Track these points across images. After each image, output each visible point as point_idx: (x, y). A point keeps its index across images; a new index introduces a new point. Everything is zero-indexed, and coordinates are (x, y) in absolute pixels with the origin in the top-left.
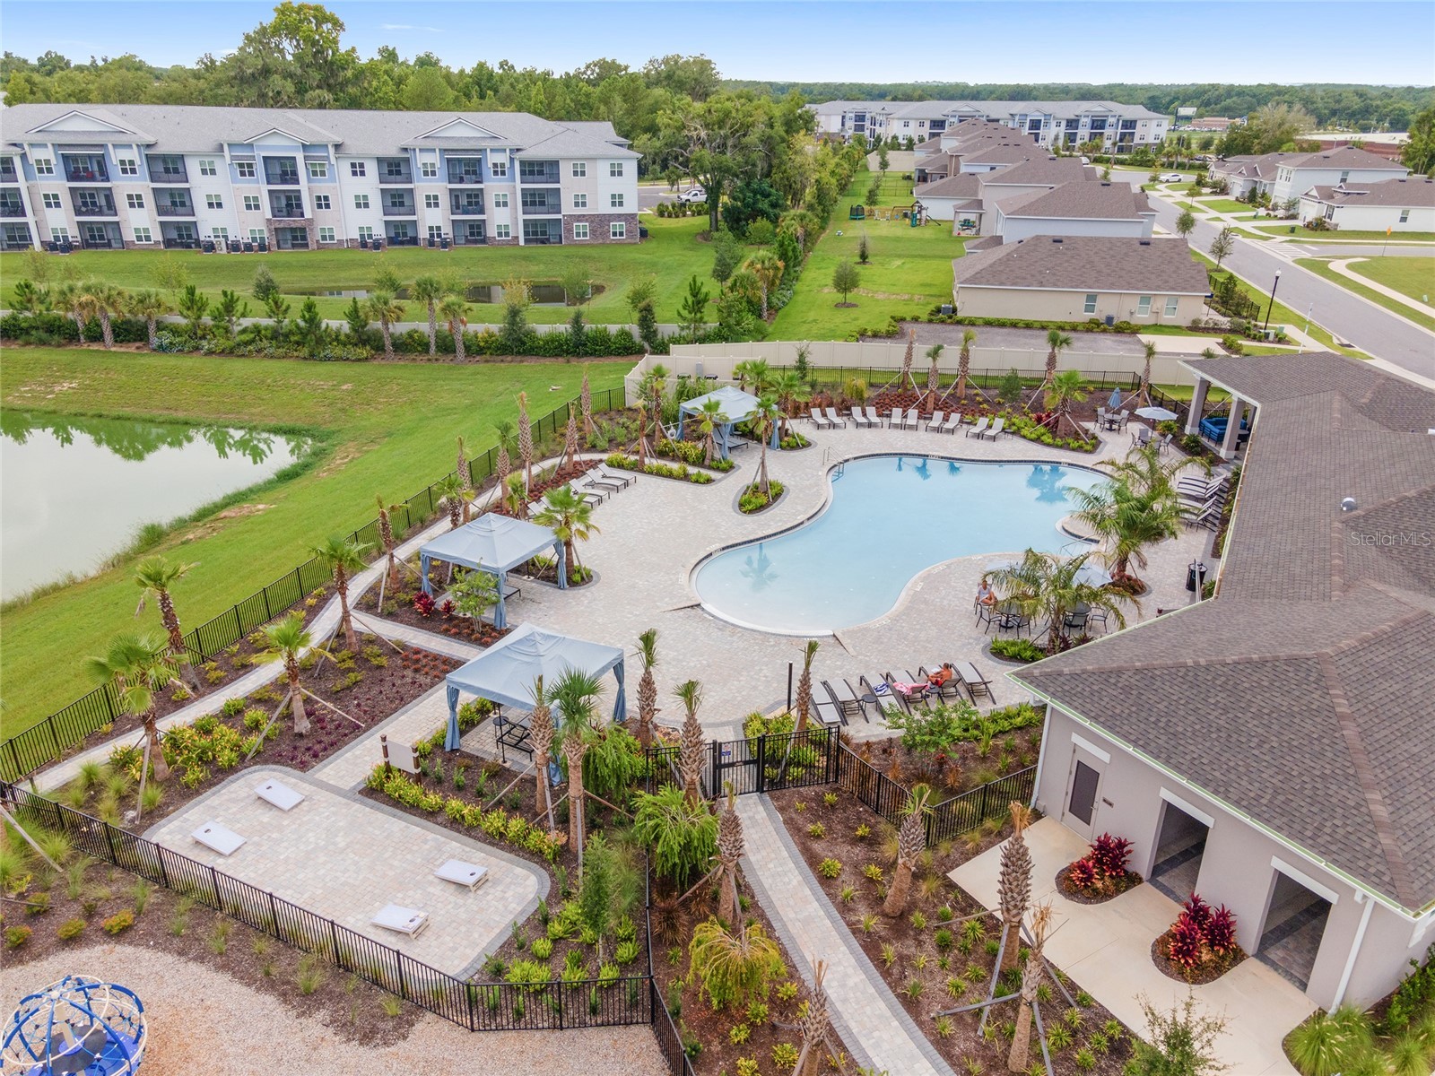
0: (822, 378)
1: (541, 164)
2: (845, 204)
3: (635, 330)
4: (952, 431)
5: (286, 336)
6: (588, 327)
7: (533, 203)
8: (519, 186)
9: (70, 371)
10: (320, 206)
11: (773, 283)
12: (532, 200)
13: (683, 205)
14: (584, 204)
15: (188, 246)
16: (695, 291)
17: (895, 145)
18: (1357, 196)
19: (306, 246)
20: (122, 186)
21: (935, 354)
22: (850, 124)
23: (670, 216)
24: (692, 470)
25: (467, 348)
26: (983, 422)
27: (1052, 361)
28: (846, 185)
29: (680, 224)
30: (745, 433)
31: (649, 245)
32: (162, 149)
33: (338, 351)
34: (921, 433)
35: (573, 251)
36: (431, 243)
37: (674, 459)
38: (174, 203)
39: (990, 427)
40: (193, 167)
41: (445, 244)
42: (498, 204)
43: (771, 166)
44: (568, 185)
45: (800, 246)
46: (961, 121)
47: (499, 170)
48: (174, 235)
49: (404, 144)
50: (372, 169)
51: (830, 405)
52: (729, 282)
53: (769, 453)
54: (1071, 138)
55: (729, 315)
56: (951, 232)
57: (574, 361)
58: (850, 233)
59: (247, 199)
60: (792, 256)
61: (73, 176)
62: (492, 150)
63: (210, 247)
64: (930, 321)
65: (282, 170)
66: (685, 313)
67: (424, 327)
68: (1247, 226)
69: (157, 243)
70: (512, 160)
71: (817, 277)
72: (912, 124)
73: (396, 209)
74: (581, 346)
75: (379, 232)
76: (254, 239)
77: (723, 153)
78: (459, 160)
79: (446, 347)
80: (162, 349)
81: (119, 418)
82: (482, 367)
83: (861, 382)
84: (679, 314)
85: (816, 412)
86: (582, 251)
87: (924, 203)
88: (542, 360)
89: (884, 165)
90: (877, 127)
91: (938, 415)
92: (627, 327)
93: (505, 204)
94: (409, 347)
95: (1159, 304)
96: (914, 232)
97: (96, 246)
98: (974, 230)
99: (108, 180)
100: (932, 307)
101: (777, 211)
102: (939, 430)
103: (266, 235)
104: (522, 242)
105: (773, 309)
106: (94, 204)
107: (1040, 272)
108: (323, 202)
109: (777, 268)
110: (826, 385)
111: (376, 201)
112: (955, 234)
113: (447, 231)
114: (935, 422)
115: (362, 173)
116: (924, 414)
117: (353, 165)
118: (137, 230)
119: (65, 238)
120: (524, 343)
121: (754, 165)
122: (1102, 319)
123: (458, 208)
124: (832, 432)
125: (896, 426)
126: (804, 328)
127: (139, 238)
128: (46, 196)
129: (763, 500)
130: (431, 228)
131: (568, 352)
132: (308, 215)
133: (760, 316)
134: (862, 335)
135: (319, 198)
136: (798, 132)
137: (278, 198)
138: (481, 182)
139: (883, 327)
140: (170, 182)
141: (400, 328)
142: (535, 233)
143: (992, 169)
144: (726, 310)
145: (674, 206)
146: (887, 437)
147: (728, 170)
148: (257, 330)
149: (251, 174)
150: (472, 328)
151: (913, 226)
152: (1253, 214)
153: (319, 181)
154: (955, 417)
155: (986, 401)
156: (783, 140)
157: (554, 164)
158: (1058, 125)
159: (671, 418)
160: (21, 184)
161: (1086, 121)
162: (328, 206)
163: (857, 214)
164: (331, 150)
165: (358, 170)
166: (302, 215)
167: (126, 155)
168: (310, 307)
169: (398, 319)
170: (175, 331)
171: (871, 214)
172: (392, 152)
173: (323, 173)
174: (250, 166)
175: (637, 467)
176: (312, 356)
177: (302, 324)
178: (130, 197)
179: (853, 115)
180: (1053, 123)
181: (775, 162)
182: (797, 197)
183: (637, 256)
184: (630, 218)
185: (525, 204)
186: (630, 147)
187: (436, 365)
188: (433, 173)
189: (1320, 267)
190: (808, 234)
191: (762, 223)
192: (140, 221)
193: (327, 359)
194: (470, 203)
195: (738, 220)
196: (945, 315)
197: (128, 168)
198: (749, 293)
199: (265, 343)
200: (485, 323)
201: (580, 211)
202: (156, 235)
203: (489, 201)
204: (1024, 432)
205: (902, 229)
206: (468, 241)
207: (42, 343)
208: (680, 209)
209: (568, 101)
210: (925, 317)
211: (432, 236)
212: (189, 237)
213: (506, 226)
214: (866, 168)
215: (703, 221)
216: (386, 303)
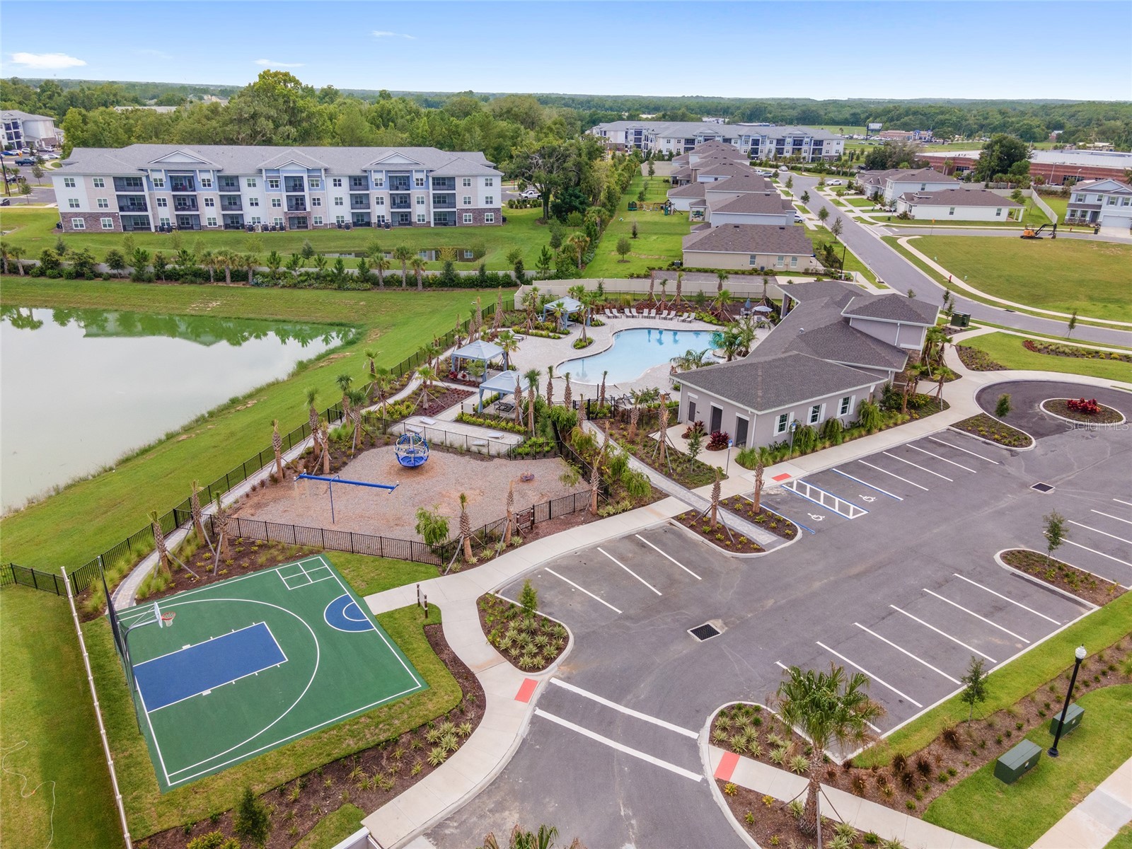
0: (610, 297)
1: (444, 179)
2: (626, 200)
3: (513, 274)
4: (671, 319)
5: (324, 277)
6: (488, 272)
7: (439, 202)
8: (432, 192)
9: (214, 297)
10: (314, 204)
11: (584, 250)
12: (439, 200)
13: (525, 201)
14: (469, 203)
15: (238, 228)
16: (544, 253)
17: (660, 157)
18: (926, 199)
19: (307, 227)
20: (202, 194)
21: (664, 283)
22: (631, 137)
23: (517, 208)
24: (551, 334)
25: (423, 284)
26: (686, 315)
27: (720, 287)
28: (626, 187)
29: (524, 214)
30: (576, 319)
31: (510, 227)
32: (227, 173)
33: (354, 285)
34: (657, 320)
35: (464, 230)
36: (379, 226)
37: (543, 329)
38: (230, 203)
39: (689, 317)
40: (243, 183)
41: (387, 226)
42: (418, 202)
43: (579, 179)
44: (460, 192)
45: (598, 228)
46: (706, 140)
47: (420, 183)
48: (229, 222)
49: (364, 168)
50: (345, 183)
51: (614, 308)
52: (561, 248)
53: (586, 328)
54: (780, 151)
55: (563, 266)
56: (688, 218)
57: (481, 290)
58: (628, 220)
59: (274, 200)
60: (593, 235)
61: (175, 188)
62: (416, 171)
63: (251, 229)
64: (668, 270)
65: (295, 184)
66: (539, 265)
67: (399, 273)
68: (866, 216)
69: (220, 226)
70: (427, 177)
71: (608, 246)
72: (672, 141)
73: (359, 205)
74: (484, 282)
75: (348, 219)
76: (276, 224)
77: (552, 173)
78: (396, 177)
79: (412, 283)
80: (257, 285)
81: (249, 319)
82: (432, 293)
83: (628, 297)
84: (536, 265)
85: (607, 311)
86: (470, 230)
87: (672, 201)
88: (464, 290)
89: (651, 172)
90: (649, 143)
91: (665, 312)
92: (508, 272)
93: (423, 202)
94: (392, 283)
95: (789, 260)
96: (666, 219)
97: (186, 228)
98: (701, 217)
99: (194, 191)
100: (670, 262)
101: (584, 206)
102: (665, 319)
103: (283, 221)
104: (432, 225)
105: (584, 264)
106: (185, 204)
107: (727, 243)
108: (316, 202)
109: (586, 241)
110: (612, 300)
111: (347, 201)
112: (690, 220)
113: (388, 218)
114: (663, 316)
115: (340, 185)
116: (659, 312)
117: (335, 180)
118: (209, 219)
119: (168, 224)
120: (454, 281)
121: (570, 180)
122: (759, 268)
123: (394, 204)
124: (615, 320)
125: (645, 317)
126: (600, 274)
127: (210, 224)
128: (159, 200)
129: (585, 344)
130: (379, 217)
131: (477, 286)
132: (308, 209)
133: (577, 267)
134: (632, 276)
135: (314, 199)
136: (596, 159)
137: (291, 200)
138: (409, 190)
139: (643, 272)
140: (230, 191)
141: (387, 273)
142: (440, 219)
143: (716, 179)
144: (560, 264)
145: (518, 201)
146: (641, 322)
147: (556, 183)
148: (307, 274)
149: (277, 186)
150: (424, 274)
151: (666, 215)
152: (872, 208)
153: (315, 190)
154: (673, 313)
155: (690, 307)
156: (587, 164)
157: (453, 179)
158: (771, 143)
159: (540, 312)
160: (146, 193)
161: (789, 140)
162: (319, 204)
163: (632, 207)
164: (323, 172)
165: (337, 183)
166: (305, 209)
167: (206, 176)
168: (339, 262)
169: (388, 268)
170: (264, 275)
171: (641, 207)
172: (358, 173)
173: (317, 185)
174: (276, 181)
175: (527, 333)
176: (339, 288)
177: (335, 271)
178: (206, 200)
179: (633, 131)
180: (768, 142)
181: (582, 176)
182: (596, 197)
183: (503, 233)
184: (497, 211)
185: (434, 202)
186: (495, 168)
187: (407, 292)
188: (381, 184)
189: (892, 241)
190: (602, 221)
191: (576, 214)
192: (211, 214)
193: (348, 289)
194: (401, 202)
195: (561, 212)
196: (677, 266)
197: (207, 184)
198: (572, 255)
199: (313, 281)
200: (433, 271)
201: (467, 206)
202: (220, 222)
203: (414, 200)
204: (705, 319)
205: (659, 217)
206: (400, 224)
207: (192, 282)
208: (523, 203)
209: (444, 130)
210: (665, 267)
211: (379, 221)
212: (238, 222)
213: (423, 216)
214: (640, 174)
215: (539, 211)
216: (382, 259)
